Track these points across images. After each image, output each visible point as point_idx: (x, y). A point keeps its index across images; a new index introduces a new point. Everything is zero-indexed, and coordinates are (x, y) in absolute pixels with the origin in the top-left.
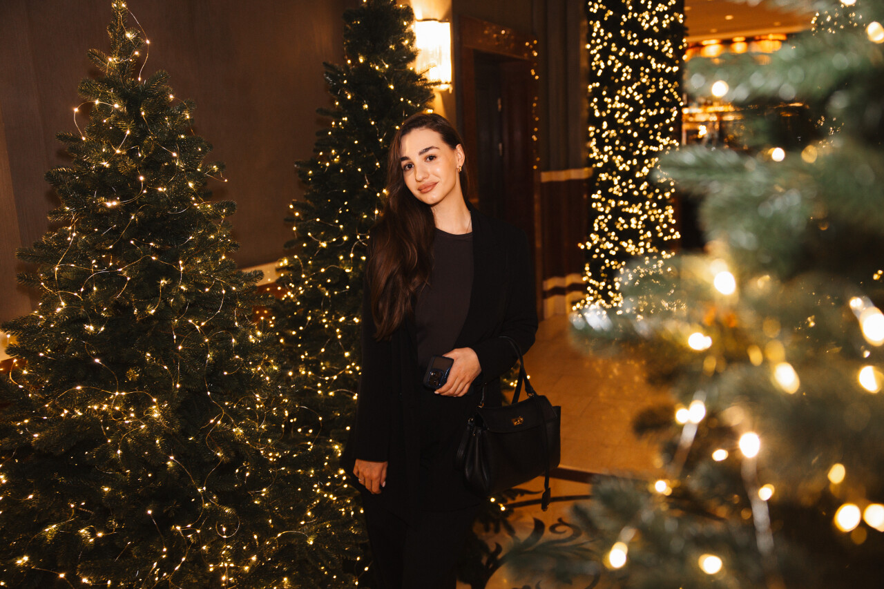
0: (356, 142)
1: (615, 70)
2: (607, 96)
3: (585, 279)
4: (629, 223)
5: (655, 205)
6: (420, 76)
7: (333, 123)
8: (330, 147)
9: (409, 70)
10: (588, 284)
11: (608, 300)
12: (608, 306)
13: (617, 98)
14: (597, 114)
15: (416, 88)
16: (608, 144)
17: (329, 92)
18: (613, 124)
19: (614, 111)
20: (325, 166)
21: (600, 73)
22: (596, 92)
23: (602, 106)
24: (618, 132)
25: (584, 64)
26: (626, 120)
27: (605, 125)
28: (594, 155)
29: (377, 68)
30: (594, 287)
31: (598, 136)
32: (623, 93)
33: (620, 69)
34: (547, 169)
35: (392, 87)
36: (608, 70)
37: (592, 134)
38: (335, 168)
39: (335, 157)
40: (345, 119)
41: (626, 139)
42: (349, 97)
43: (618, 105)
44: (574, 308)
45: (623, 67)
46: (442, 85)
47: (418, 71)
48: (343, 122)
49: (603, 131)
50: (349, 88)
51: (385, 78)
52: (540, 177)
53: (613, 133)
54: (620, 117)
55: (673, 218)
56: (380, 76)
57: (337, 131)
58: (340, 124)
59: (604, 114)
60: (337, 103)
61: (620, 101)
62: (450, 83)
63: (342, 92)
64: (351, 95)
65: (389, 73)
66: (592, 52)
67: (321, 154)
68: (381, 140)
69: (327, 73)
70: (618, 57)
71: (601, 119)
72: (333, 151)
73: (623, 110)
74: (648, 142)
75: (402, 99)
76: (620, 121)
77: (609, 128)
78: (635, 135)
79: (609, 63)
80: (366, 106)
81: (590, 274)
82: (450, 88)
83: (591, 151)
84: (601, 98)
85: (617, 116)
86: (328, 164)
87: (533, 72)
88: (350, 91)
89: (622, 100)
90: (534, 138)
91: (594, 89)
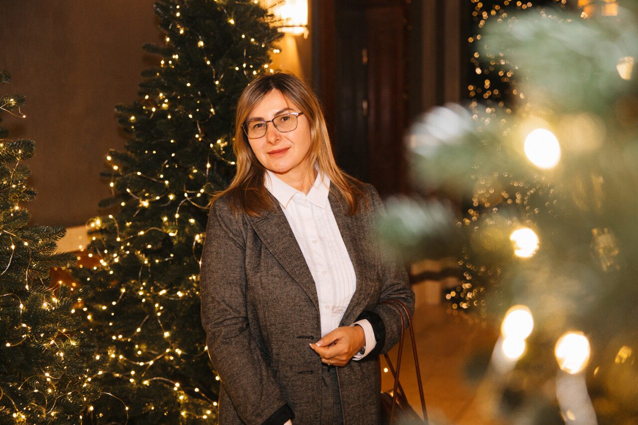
0: (188, 85)
3: (461, 263)
6: (266, 11)
7: (163, 62)
8: (158, 90)
9: (254, 4)
10: (465, 269)
15: (262, 25)
17: (159, 26)
20: (151, 112)
30: (471, 272)
35: (232, 22)
38: (162, 114)
39: (162, 101)
40: (176, 57)
42: (182, 32)
44: (448, 297)
46: (295, 29)
47: (264, 5)
48: (173, 60)
49: (484, 91)
50: (183, 21)
51: (225, 11)
56: (219, 9)
57: (167, 72)
58: (170, 62)
60: (168, 39)
62: (306, 26)
63: (174, 26)
64: (184, 30)
65: (229, 6)
67: (147, 97)
68: (217, 83)
69: (157, 4)
71: (483, 77)
72: (161, 95)
75: (243, 36)
77: (492, 88)
80: (201, 44)
82: (305, 32)
85: (501, 73)
86: (154, 110)
87: (405, 21)
88: (183, 26)
90: (405, 97)
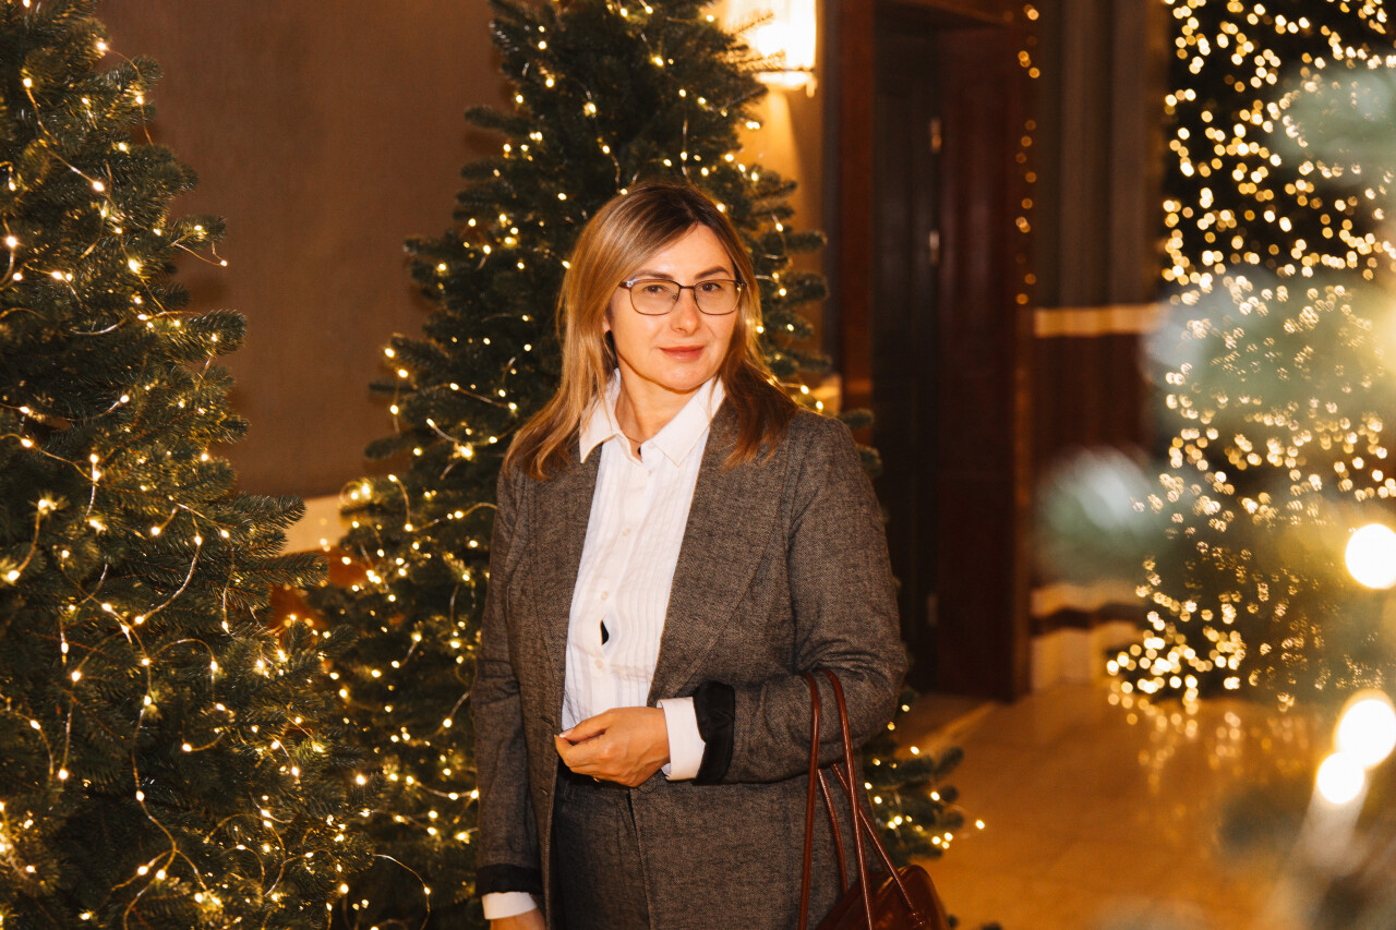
0: (562, 197)
1: (1237, 59)
2: (1215, 124)
3: (1142, 592)
4: (1262, 451)
5: (1332, 408)
6: (731, 39)
7: (507, 148)
8: (497, 206)
9: (706, 23)
10: (1151, 605)
11: (1204, 649)
12: (1202, 666)
13: (1240, 130)
14: (1187, 169)
15: (723, 67)
16: (1212, 247)
17: (501, 71)
18: (1227, 195)
19: (1231, 162)
20: (480, 254)
21: (1196, 66)
22: (1187, 114)
23: (1201, 149)
24: (1239, 217)
25: (1157, 42)
26: (1262, 186)
27: (1206, 197)
28: (1176, 273)
29: (624, 12)
30: (1164, 613)
31: (1187, 226)
32: (1257, 119)
33: (1249, 58)
34: (1053, 302)
35: (658, 61)
36: (1219, 58)
37: (1172, 220)
38: (504, 259)
39: (506, 232)
40: (537, 136)
41: (1260, 236)
42: (550, 83)
43: (1242, 149)
44: (1113, 667)
45: (1259, 52)
46: (789, 75)
47: (728, 25)
48: (531, 143)
49: (1200, 213)
50: (552, 60)
51: (643, 36)
52: (1032, 323)
53: (1227, 217)
54: (1247, 179)
55: (1381, 444)
56: (630, 34)
57: (517, 170)
58: (524, 148)
59: (1205, 171)
60: (520, 99)
61: (1247, 140)
62: (812, 70)
63: (534, 70)
64: (556, 80)
65: (653, 27)
66: (1179, 13)
67: (472, 223)
69: (497, 22)
70: (1244, 27)
71: (1197, 182)
72: (503, 218)
73: (1253, 162)
74: (1318, 245)
75: (683, 93)
76: (1245, 189)
77: (1217, 207)
78: (1286, 225)
79: (1223, 41)
80: (591, 108)
81: (1155, 580)
82: (809, 83)
83: (1168, 262)
84: (1198, 128)
85: (1238, 175)
86: (487, 249)
87: (1024, 58)
88: (553, 69)
89: (1254, 134)
90: (1023, 224)
91: (1182, 105)
